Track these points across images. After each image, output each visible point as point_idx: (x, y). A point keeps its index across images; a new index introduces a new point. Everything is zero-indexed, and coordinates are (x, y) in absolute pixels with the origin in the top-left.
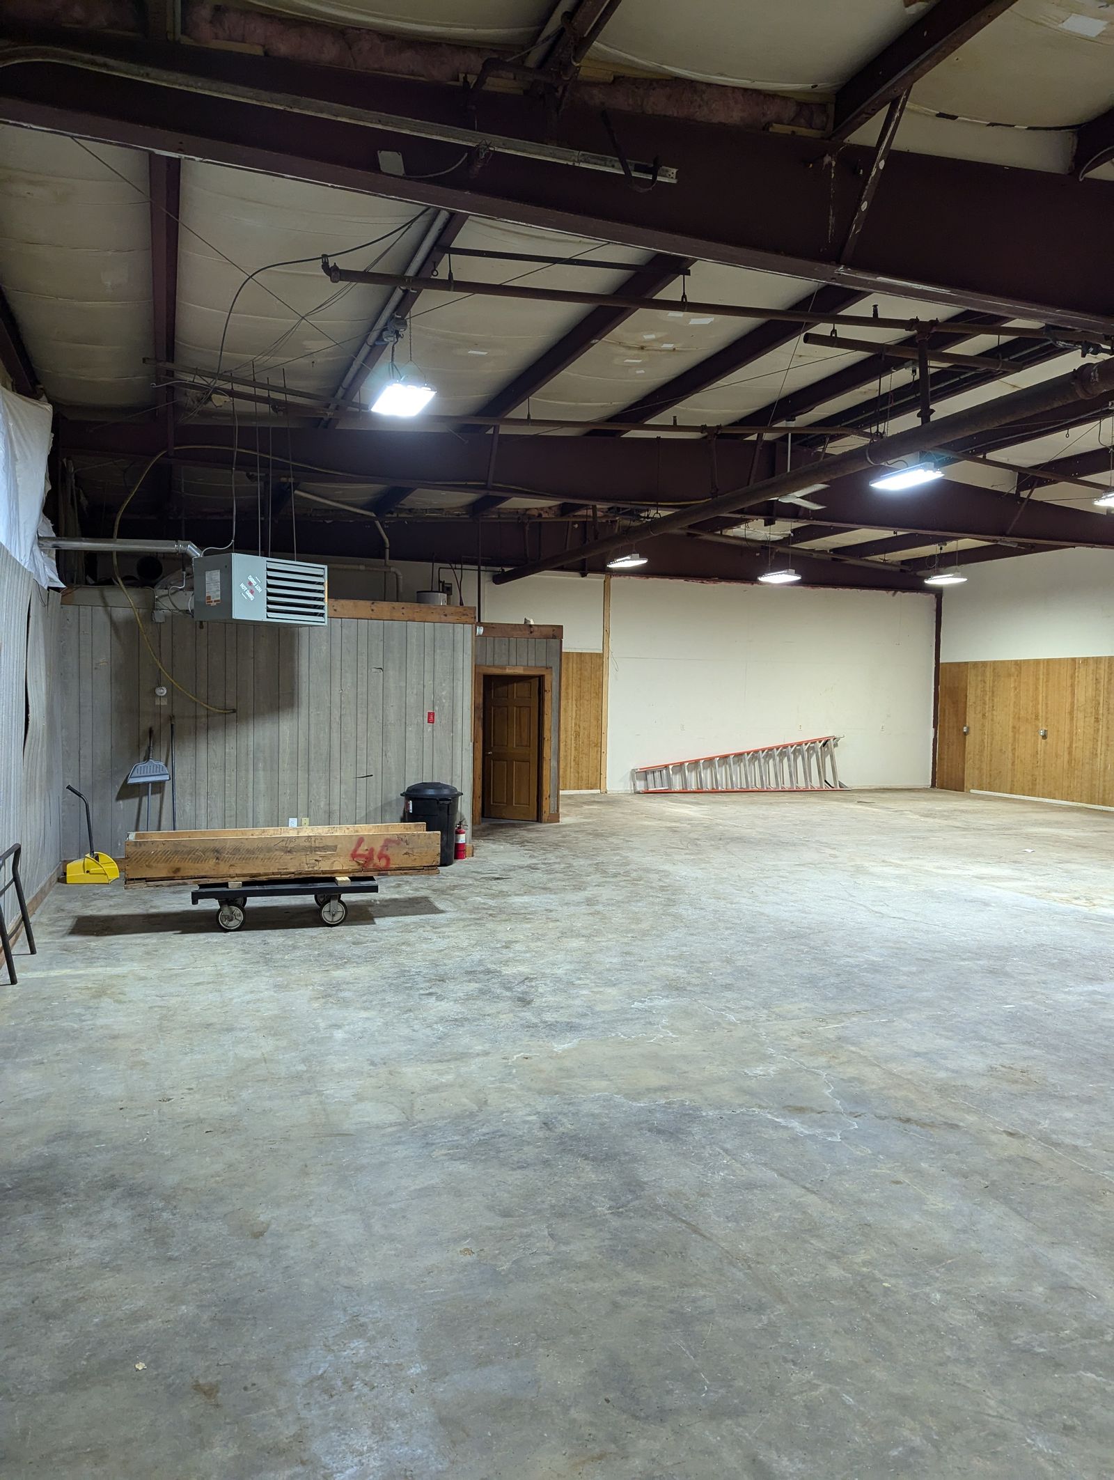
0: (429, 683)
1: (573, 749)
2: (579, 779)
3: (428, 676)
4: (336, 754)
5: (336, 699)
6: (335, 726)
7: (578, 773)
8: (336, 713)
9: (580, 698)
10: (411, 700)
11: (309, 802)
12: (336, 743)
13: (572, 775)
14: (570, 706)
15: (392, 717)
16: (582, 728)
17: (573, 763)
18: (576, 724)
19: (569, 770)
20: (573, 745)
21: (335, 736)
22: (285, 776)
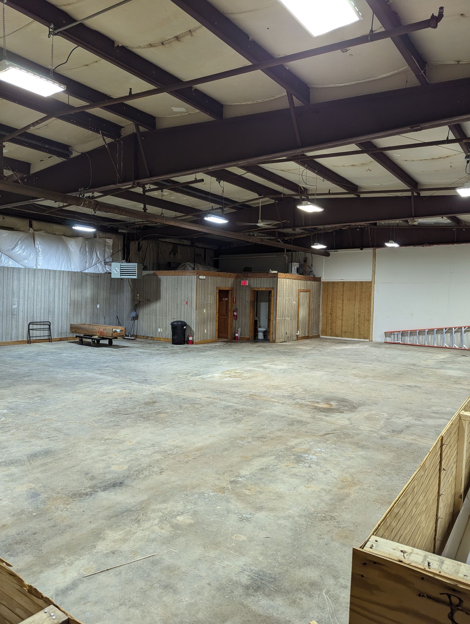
0: (186, 293)
1: (357, 322)
2: (360, 334)
3: (186, 291)
4: (167, 312)
5: (168, 297)
6: (167, 304)
7: (359, 332)
8: (168, 301)
9: (361, 300)
10: (183, 298)
11: (162, 324)
12: (167, 309)
13: (357, 332)
14: (356, 304)
15: (179, 303)
16: (361, 313)
17: (357, 328)
18: (359, 311)
19: (355, 330)
20: (357, 320)
21: (167, 307)
22: (158, 317)
